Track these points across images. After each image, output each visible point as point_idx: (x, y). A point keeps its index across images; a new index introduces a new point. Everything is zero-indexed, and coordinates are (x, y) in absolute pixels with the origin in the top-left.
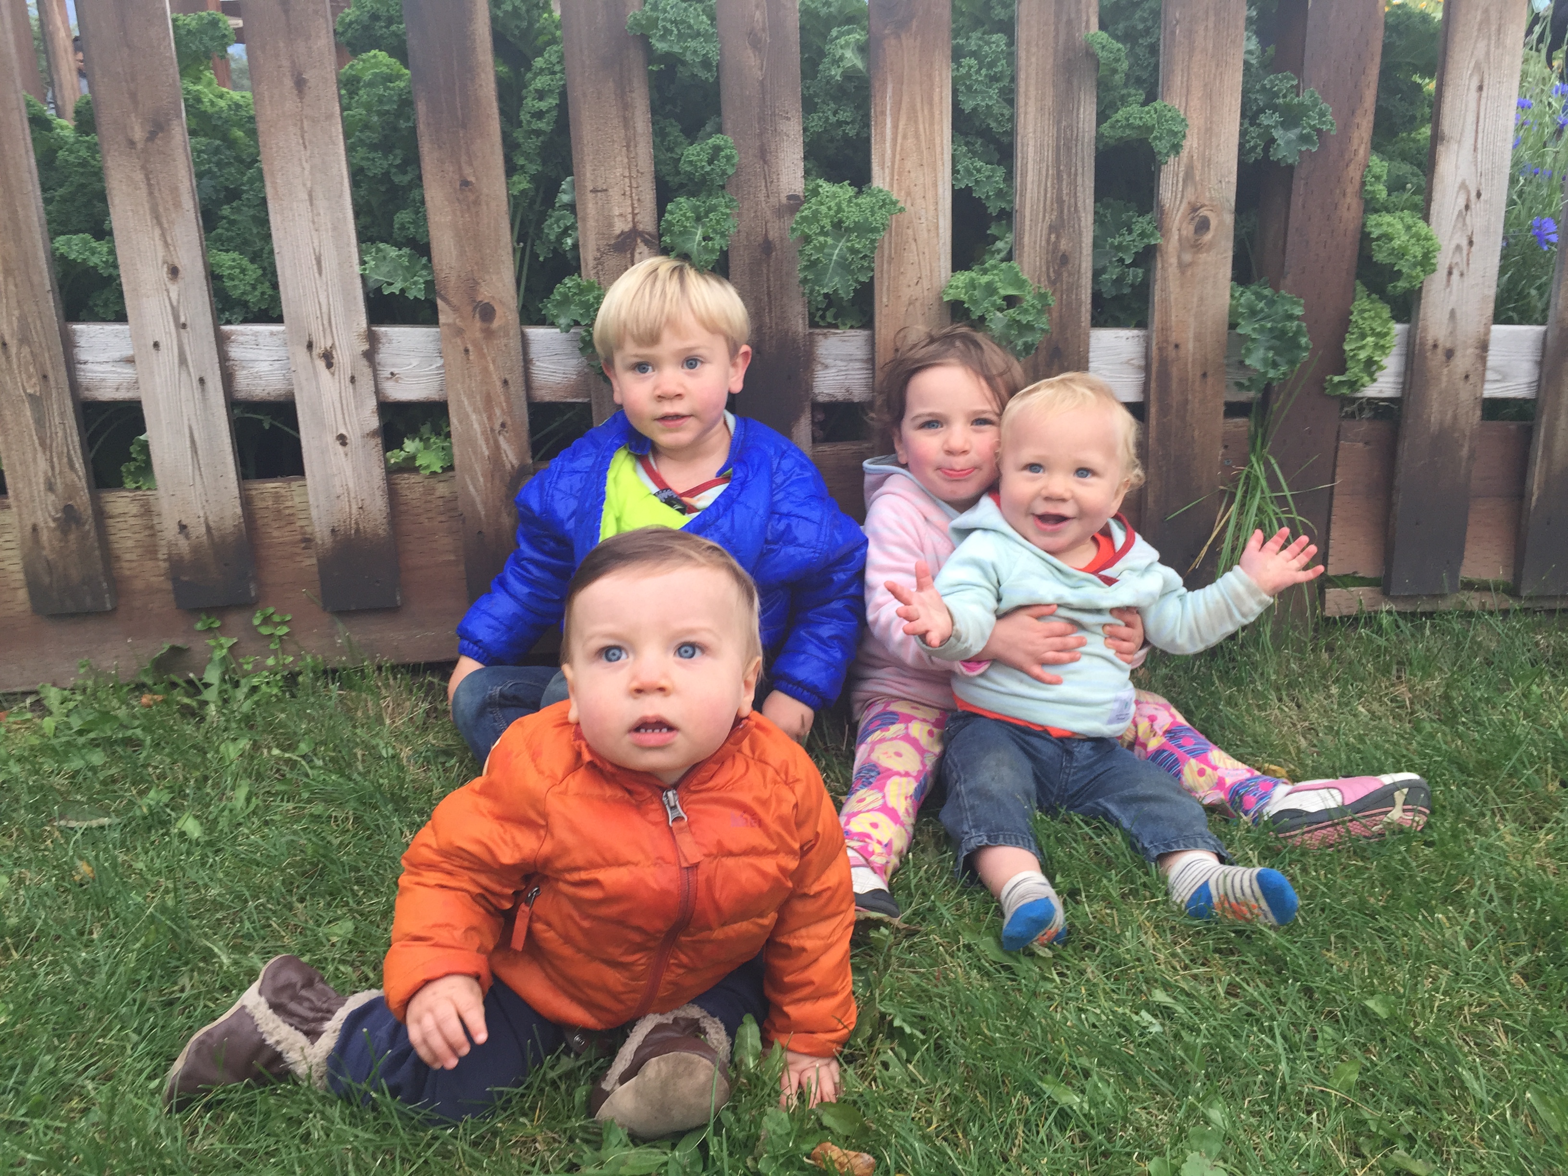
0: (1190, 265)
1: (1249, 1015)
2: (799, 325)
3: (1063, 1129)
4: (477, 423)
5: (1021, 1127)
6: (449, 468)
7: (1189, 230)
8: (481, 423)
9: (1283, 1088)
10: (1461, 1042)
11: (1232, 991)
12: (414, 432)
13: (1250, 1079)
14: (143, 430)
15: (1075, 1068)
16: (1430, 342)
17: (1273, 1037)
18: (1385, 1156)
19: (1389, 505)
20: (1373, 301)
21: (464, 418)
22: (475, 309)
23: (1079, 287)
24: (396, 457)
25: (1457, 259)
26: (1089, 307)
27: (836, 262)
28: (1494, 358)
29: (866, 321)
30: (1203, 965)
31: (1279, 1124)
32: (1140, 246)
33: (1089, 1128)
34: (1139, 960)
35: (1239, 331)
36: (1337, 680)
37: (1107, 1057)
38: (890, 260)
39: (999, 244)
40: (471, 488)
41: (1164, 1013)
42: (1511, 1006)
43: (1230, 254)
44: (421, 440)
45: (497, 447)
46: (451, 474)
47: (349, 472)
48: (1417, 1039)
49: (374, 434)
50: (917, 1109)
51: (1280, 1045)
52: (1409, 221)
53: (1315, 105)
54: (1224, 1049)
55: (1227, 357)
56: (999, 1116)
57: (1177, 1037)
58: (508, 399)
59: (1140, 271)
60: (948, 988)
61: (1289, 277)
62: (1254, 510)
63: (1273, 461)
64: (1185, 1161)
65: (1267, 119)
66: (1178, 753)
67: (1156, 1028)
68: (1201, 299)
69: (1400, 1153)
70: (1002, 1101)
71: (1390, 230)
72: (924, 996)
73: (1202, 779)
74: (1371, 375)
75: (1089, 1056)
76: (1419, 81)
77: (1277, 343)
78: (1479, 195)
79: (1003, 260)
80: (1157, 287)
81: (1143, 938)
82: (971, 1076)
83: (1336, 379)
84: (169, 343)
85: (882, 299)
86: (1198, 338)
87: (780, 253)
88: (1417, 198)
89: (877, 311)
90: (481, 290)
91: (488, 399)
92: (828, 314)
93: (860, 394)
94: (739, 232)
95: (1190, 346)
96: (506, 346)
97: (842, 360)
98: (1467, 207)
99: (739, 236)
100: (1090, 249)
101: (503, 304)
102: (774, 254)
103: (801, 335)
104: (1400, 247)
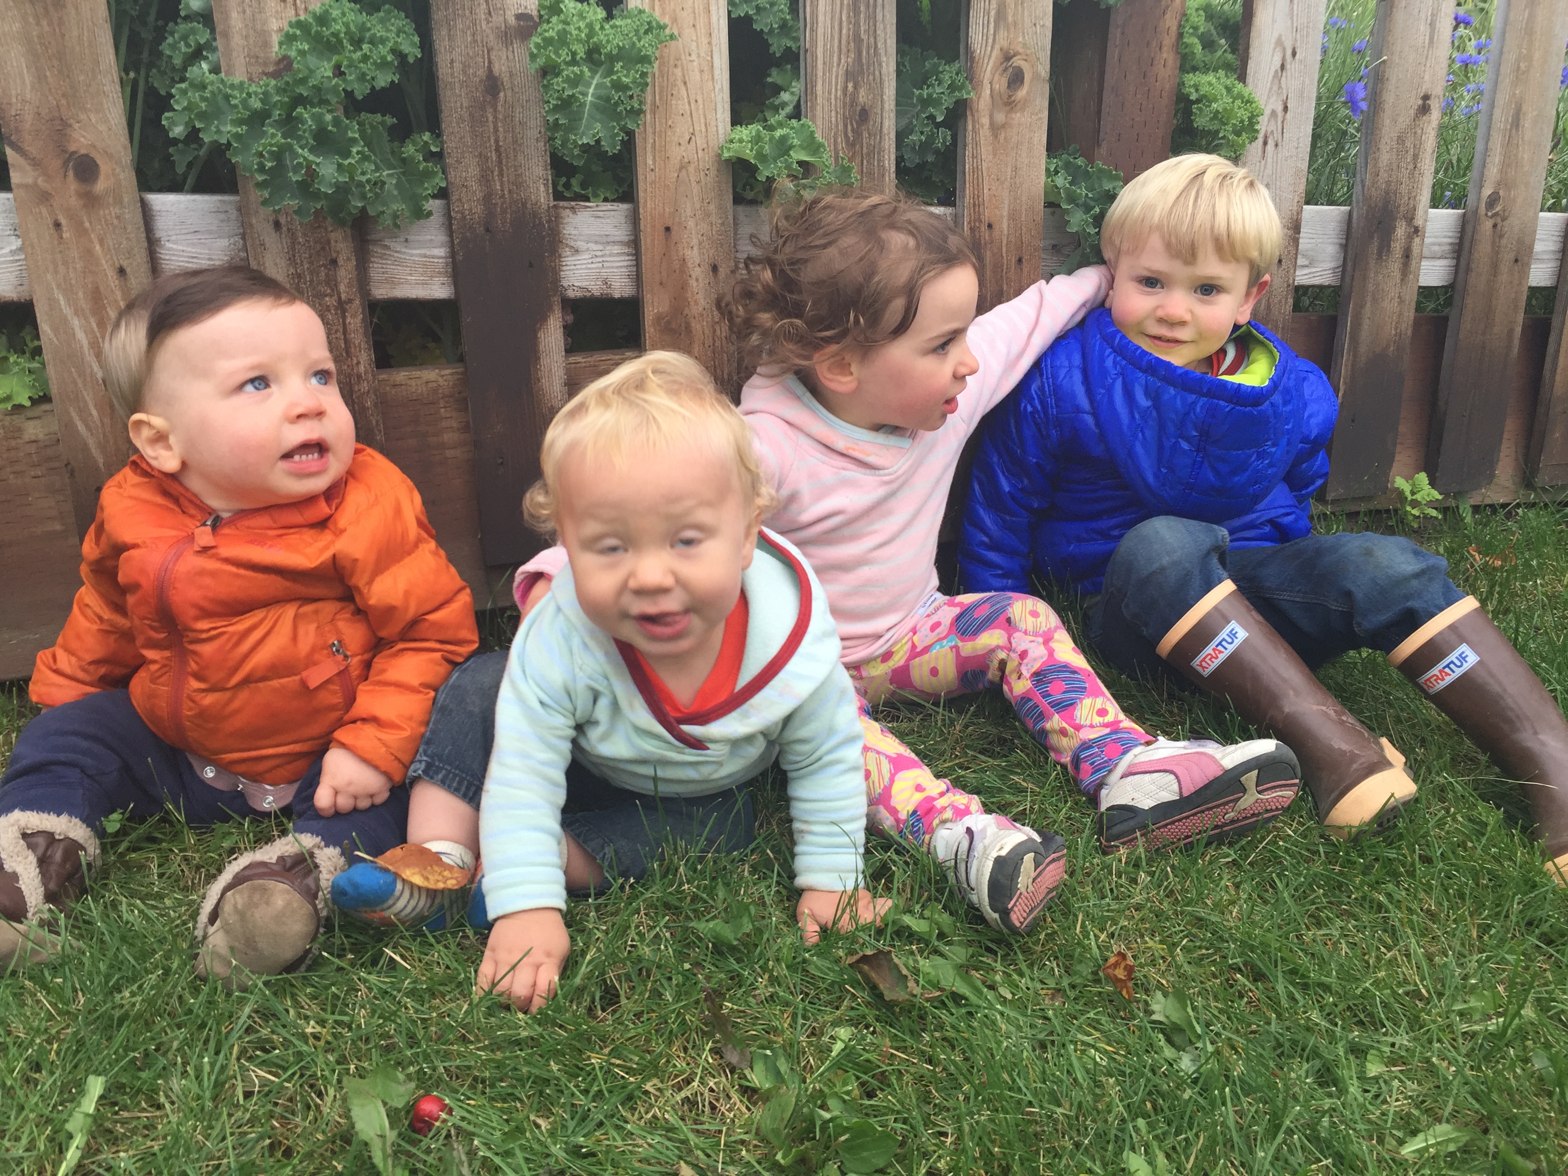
0: (1003, 126)
2: (541, 195)
6: (43, 399)
7: (1001, 84)
22: (67, 162)
23: (881, 151)
25: (1273, 126)
27: (593, 104)
28: (1304, 241)
29: (626, 191)
39: (785, 96)
40: (80, 427)
52: (1227, 81)
59: (950, 133)
61: (1104, 145)
66: (1043, 703)
68: (1015, 169)
71: (1209, 91)
78: (1294, 54)
80: (968, 153)
85: (647, 163)
86: (1013, 215)
87: (509, 93)
88: (1230, 56)
89: (641, 177)
90: (75, 135)
91: (97, 297)
92: (574, 182)
93: (621, 288)
94: (452, 61)
95: (1004, 226)
96: (118, 217)
97: (596, 242)
98: (1283, 67)
99: (452, 67)
100: (893, 103)
101: (111, 157)
102: (502, 94)
103: (544, 207)
104: (1225, 109)
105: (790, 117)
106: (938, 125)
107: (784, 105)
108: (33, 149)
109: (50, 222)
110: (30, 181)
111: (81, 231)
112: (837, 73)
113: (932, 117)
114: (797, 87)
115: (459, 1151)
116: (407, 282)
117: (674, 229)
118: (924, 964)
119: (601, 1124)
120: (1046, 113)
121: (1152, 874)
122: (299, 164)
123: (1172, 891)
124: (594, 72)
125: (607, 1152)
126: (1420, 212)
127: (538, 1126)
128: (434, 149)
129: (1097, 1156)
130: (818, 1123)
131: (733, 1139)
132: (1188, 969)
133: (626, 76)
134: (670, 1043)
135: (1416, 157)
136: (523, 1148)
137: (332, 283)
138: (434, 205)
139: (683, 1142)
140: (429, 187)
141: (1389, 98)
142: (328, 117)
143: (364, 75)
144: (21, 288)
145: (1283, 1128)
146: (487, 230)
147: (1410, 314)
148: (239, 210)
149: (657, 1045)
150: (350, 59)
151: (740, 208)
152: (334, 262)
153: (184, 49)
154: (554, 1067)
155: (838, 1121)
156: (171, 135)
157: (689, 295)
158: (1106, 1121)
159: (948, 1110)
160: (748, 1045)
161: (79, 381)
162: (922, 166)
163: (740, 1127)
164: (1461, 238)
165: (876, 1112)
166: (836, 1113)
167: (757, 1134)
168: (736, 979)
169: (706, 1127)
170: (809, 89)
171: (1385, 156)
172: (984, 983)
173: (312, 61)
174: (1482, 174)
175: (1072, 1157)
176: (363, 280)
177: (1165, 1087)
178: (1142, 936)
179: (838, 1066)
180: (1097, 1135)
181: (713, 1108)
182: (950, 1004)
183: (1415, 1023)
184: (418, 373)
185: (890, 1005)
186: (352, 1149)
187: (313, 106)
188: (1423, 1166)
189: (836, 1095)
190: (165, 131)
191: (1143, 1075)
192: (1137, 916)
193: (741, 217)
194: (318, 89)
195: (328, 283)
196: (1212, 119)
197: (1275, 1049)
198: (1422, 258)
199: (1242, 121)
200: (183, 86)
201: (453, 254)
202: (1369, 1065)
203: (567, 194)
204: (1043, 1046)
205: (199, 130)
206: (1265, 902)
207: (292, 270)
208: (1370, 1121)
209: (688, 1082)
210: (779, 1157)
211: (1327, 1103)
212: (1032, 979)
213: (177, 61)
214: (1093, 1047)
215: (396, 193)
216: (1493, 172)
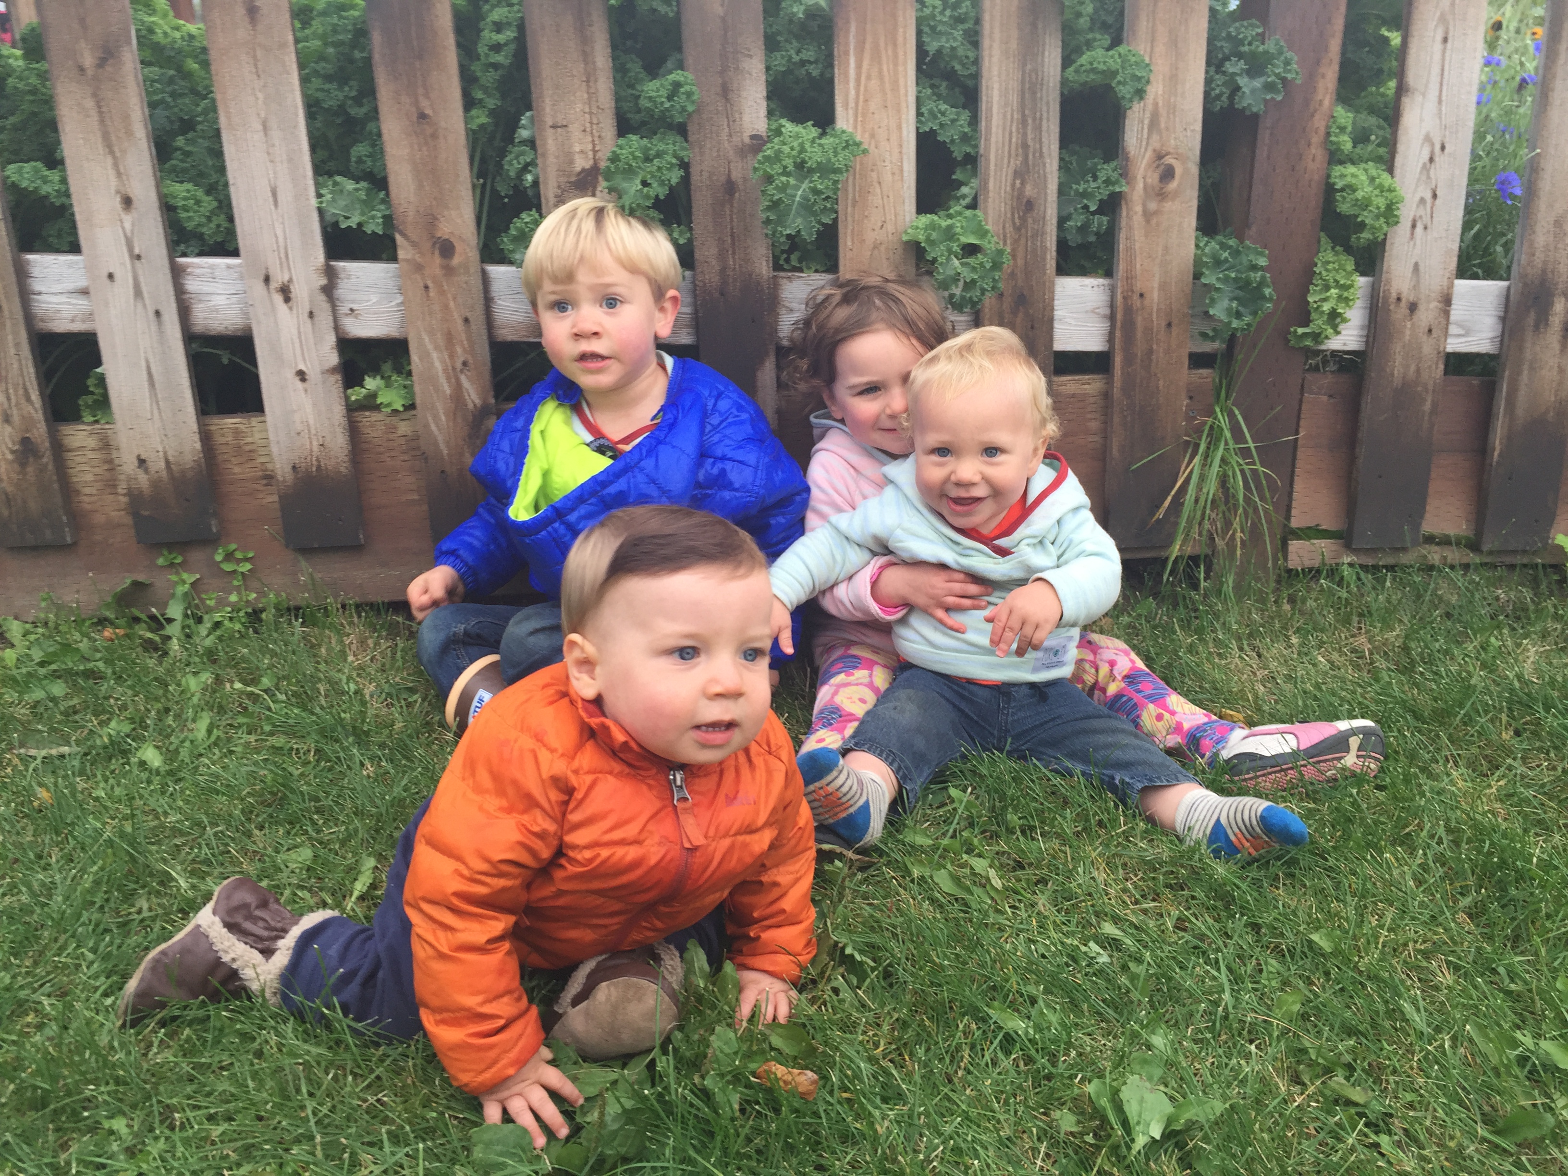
0: (1156, 213)
1: (1195, 948)
2: (763, 268)
3: (1008, 1053)
4: (438, 362)
5: (968, 1051)
6: (411, 407)
7: (1153, 178)
8: (443, 362)
9: (1226, 1017)
10: (1404, 976)
11: (1181, 925)
12: (375, 370)
13: (1193, 1007)
14: (99, 363)
15: (1022, 995)
16: (1394, 295)
17: (1218, 970)
18: (1323, 1083)
19: (1351, 460)
20: (1337, 254)
21: (425, 356)
22: (434, 244)
23: (1044, 233)
24: (357, 394)
25: (1421, 212)
26: (1054, 254)
27: (800, 203)
28: (1457, 312)
29: (832, 267)
30: (1154, 900)
31: (1220, 1051)
32: (1104, 193)
33: (1033, 1052)
34: (1090, 895)
35: (1204, 280)
36: (1298, 631)
37: (1053, 985)
38: (855, 202)
39: (965, 190)
40: (433, 427)
41: (1111, 944)
42: (1455, 943)
43: (1195, 203)
44: (382, 378)
45: (459, 386)
46: (413, 412)
47: (309, 408)
48: (1361, 973)
49: (333, 370)
50: (864, 1033)
51: (1224, 977)
52: (1373, 172)
53: (1280, 53)
54: (1170, 979)
55: (1193, 307)
56: (945, 1040)
57: (1125, 968)
58: (469, 339)
59: (1105, 219)
60: (901, 919)
61: (1254, 229)
62: (1217, 461)
63: (1237, 412)
64: (1125, 1083)
65: (1232, 67)
66: (1137, 697)
67: (1104, 959)
68: (1166, 248)
69: (1339, 1078)
70: (950, 1026)
71: (1354, 181)
72: (875, 926)
73: (1160, 724)
74: (1335, 328)
75: (1037, 984)
76: (1386, 34)
77: (1240, 293)
78: (1443, 148)
79: (968, 207)
80: (1122, 235)
81: (1095, 874)
82: (920, 1004)
83: (1300, 331)
84: (124, 275)
85: (847, 244)
86: (1163, 286)
87: (743, 194)
88: (1380, 150)
89: (842, 254)
90: (440, 226)
91: (449, 335)
92: (794, 257)
94: (701, 171)
95: (1155, 296)
96: (466, 282)
98: (1431, 160)
99: (702, 177)
100: (1055, 196)
101: (463, 240)
102: (737, 194)
103: (766, 277)
104: (1365, 197)
106: (1093, 213)
107: (964, 197)
108: (413, 235)
109: (422, 285)
110: (410, 256)
112: (1007, 173)
113: (1086, 207)
114: (975, 183)
124: (803, 179)
144: (401, 330)
146: (722, 294)
153: (517, 165)
161: (435, 396)
162: (1083, 245)
170: (984, 185)
171: (1542, 235)
196: (1352, 206)
199: (1383, 208)
201: (696, 312)
203: (785, 266)
213: (512, 173)
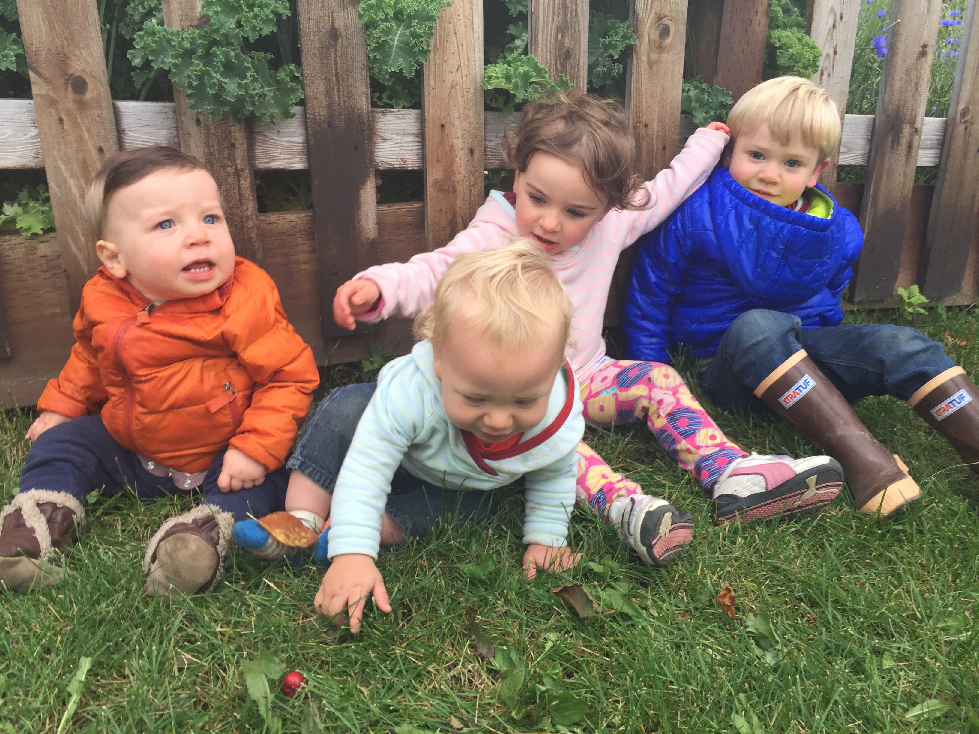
0: (656, 62)
2: (363, 104)
4: (76, 188)
6: (51, 230)
7: (655, 35)
8: (80, 188)
12: (13, 199)
21: (63, 183)
22: (67, 80)
23: (578, 77)
25: (828, 64)
27: (398, 46)
29: (416, 104)
32: (621, 46)
39: (518, 42)
40: (75, 247)
44: (20, 205)
52: (799, 35)
55: (679, 134)
59: (622, 66)
61: (720, 74)
66: (675, 433)
68: (663, 89)
71: (787, 41)
73: (690, 457)
78: (841, 18)
80: (635, 79)
85: (430, 84)
86: (661, 118)
87: (345, 40)
88: (800, 19)
89: (426, 93)
90: (72, 64)
91: (85, 165)
92: (384, 96)
93: (412, 163)
94: (309, 19)
95: (655, 126)
96: (99, 116)
97: (397, 134)
98: (834, 26)
99: (309, 23)
100: (587, 47)
101: (94, 77)
102: (340, 40)
103: (365, 111)
104: (798, 53)
105: (520, 55)
106: (614, 61)
107: (517, 48)
108: (46, 73)
109: (56, 118)
110: (43, 92)
111: (76, 125)
112: (552, 28)
113: (611, 56)
114: (526, 36)
115: (313, 707)
116: (279, 158)
117: (447, 126)
118: (603, 594)
119: (401, 692)
120: (683, 54)
121: (745, 538)
122: (214, 83)
123: (758, 549)
124: (399, 26)
125: (405, 710)
126: (918, 119)
127: (362, 692)
128: (297, 74)
129: (714, 717)
130: (538, 693)
131: (483, 702)
132: (770, 600)
133: (419, 29)
134: (443, 641)
135: (917, 84)
136: (353, 706)
137: (232, 158)
138: (296, 110)
139: (452, 703)
140: (294, 99)
141: (901, 46)
142: (232, 54)
143: (255, 27)
144: (37, 160)
145: (832, 702)
146: (329, 126)
147: (910, 184)
148: (174, 112)
149: (436, 643)
150: (246, 17)
151: (488, 113)
152: (233, 145)
153: (141, 10)
154: (373, 655)
155: (550, 692)
156: (133, 64)
157: (455, 168)
158: (719, 695)
159: (619, 685)
160: (492, 643)
161: (73, 219)
162: (603, 87)
163: (488, 694)
164: (944, 136)
165: (574, 686)
166: (549, 687)
167: (499, 699)
168: (484, 601)
169: (466, 694)
170: (534, 38)
171: (897, 84)
172: (640, 606)
173: (222, 18)
174: (959, 96)
175: (699, 717)
176: (251, 157)
177: (756, 673)
178: (739, 577)
179: (550, 657)
180: (714, 703)
181: (470, 682)
182: (619, 619)
183: (914, 635)
184: (283, 216)
185: (582, 621)
186: (247, 705)
187: (223, 46)
188: (919, 726)
189: (549, 675)
190: (129, 62)
191: (742, 666)
192: (736, 564)
193: (489, 119)
194: (226, 36)
195: (229, 159)
196: (789, 59)
197: (824, 650)
198: (920, 148)
199: (809, 61)
200: (141, 33)
201: (307, 141)
202: (884, 661)
203: (379, 103)
204: (678, 646)
205: (151, 61)
206: (817, 557)
207: (207, 150)
208: (885, 697)
209: (455, 665)
210: (513, 714)
211: (859, 686)
212: (670, 604)
213: (137, 18)
214: (711, 648)
215: (272, 102)
216: (965, 95)
